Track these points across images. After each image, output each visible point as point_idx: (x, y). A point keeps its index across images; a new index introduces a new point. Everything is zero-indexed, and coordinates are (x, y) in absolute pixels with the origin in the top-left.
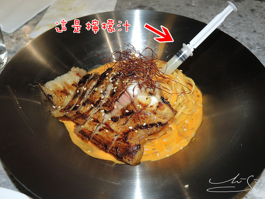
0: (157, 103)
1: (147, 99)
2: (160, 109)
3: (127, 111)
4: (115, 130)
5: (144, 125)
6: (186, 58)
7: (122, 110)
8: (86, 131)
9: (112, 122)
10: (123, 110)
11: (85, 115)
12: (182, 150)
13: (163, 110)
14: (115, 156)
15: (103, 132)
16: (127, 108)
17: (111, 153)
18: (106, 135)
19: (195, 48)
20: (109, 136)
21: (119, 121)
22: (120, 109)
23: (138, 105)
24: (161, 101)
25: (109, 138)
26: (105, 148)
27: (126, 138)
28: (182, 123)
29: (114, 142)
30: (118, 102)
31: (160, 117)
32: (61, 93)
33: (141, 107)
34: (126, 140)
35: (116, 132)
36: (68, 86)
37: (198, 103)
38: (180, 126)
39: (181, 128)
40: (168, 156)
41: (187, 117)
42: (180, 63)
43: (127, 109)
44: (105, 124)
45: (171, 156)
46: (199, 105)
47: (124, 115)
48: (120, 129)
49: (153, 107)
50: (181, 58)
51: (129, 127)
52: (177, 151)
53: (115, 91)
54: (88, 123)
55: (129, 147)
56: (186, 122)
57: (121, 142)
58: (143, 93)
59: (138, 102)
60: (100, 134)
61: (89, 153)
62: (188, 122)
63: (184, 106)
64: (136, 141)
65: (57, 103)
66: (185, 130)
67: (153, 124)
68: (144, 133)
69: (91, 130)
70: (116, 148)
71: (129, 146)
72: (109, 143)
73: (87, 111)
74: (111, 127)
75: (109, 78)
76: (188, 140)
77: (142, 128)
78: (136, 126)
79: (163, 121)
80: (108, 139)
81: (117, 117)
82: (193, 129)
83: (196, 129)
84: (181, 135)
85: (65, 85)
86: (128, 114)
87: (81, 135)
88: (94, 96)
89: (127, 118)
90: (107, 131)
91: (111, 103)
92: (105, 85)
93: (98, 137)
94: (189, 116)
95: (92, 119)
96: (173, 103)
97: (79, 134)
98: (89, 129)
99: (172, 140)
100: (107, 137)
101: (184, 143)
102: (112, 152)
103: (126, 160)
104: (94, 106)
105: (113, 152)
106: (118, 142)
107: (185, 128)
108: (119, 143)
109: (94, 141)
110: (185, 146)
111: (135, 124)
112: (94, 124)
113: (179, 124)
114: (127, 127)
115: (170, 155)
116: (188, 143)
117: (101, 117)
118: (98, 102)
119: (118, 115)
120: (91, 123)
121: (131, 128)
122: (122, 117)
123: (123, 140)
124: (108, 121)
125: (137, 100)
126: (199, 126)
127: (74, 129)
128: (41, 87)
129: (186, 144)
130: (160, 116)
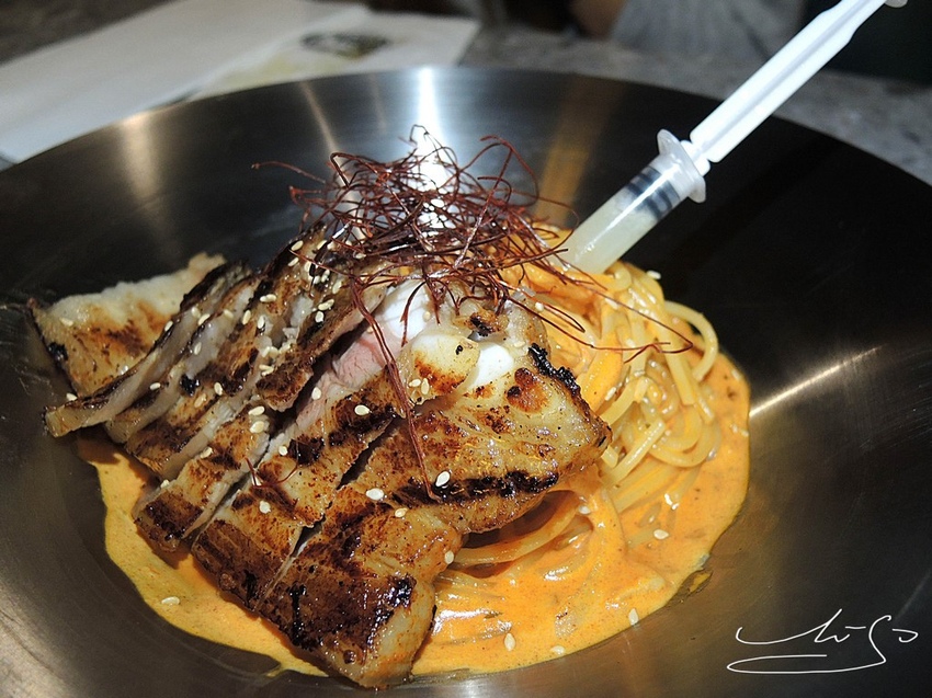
0: (508, 376)
1: (459, 349)
2: (521, 405)
3: (362, 410)
4: (301, 504)
5: (438, 484)
6: (675, 204)
7: (339, 404)
8: (176, 505)
9: (293, 464)
10: (345, 406)
11: (183, 430)
12: (635, 630)
13: (538, 409)
14: (286, 631)
15: (249, 512)
16: (364, 397)
17: (270, 617)
18: (258, 525)
19: (717, 158)
20: (272, 531)
21: (321, 459)
22: (331, 403)
23: (416, 383)
24: (530, 366)
25: (268, 540)
26: (244, 592)
27: (349, 545)
28: (647, 505)
29: (288, 564)
30: (333, 375)
31: (520, 448)
32: (107, 340)
33: (426, 390)
34: (346, 553)
35: (304, 514)
36: (151, 319)
37: (727, 422)
38: (638, 515)
39: (639, 525)
40: (560, 651)
41: (673, 480)
42: (647, 222)
43: (364, 402)
44: (262, 475)
45: (577, 653)
46: (735, 430)
47: (347, 427)
48: (325, 499)
49: (490, 395)
50: (649, 203)
51: (368, 494)
52: (609, 634)
53: (320, 318)
54: (191, 467)
55: (352, 588)
56: (669, 502)
57: (322, 563)
58: (445, 323)
59: (418, 364)
60: (235, 523)
61: (165, 608)
62: (674, 503)
63: (659, 427)
64: (393, 561)
65: (83, 380)
66: (660, 534)
67: (485, 480)
68: (438, 524)
69: (194, 500)
70: (296, 592)
71: (354, 586)
72: (268, 565)
73: (193, 415)
74: (286, 487)
75: (302, 262)
76: (668, 585)
77: (431, 495)
78: (404, 489)
79: (537, 468)
80: (266, 547)
81: (314, 441)
82: (698, 535)
83: (712, 536)
84: (635, 556)
85: (137, 313)
86: (365, 425)
87: (150, 522)
88: (234, 349)
89: (358, 444)
90: (265, 507)
91: (296, 370)
92: (280, 296)
93: (223, 537)
94: (683, 475)
95: (210, 451)
96: (600, 390)
97: (145, 516)
98: (187, 498)
99: (589, 578)
100: (262, 538)
101: (647, 596)
102: (274, 612)
103: (334, 657)
104: (224, 389)
105: (278, 613)
106: (309, 562)
107: (658, 526)
108: (311, 569)
109: (202, 553)
110: (651, 611)
111: (399, 475)
112: (212, 473)
113: (630, 508)
114: (360, 491)
115: (571, 650)
116: (669, 597)
117: (244, 439)
118: (244, 370)
119: (324, 432)
120: (201, 469)
121: (376, 495)
122: (336, 439)
123: (334, 554)
124: (275, 462)
125: (414, 357)
126: (730, 522)
127: (136, 498)
128: (36, 311)
129: (657, 603)
130: (524, 443)
